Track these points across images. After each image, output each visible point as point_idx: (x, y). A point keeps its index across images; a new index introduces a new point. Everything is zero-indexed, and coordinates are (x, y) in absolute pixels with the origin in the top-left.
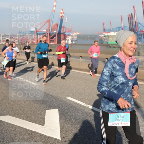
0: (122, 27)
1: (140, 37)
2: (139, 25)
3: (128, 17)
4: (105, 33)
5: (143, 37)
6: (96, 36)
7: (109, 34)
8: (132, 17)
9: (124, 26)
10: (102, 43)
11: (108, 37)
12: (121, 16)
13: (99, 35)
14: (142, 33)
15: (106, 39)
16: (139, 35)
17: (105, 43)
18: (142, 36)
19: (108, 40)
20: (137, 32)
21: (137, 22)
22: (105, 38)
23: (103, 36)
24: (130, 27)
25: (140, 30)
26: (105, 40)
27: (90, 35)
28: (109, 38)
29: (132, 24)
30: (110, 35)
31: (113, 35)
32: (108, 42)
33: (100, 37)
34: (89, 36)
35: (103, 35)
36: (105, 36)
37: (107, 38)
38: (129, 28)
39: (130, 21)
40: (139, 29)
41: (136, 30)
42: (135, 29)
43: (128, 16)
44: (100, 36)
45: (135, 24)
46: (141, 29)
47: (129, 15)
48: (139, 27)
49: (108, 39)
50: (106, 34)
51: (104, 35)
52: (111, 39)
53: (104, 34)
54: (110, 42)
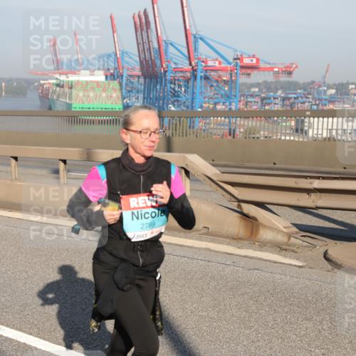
0: (116, 54)
1: (174, 89)
2: (171, 49)
3: (135, 23)
4: (60, 74)
5: (183, 89)
6: (29, 82)
7: (72, 78)
8: (148, 23)
9: (123, 53)
10: (50, 109)
11: (71, 88)
12: (111, 18)
13: (39, 81)
14: (181, 74)
15: (65, 95)
16: (171, 83)
17: (59, 107)
18: (180, 86)
19: (70, 99)
20: (165, 72)
21: (165, 39)
22: (58, 89)
23: (53, 84)
24: (142, 56)
25: (173, 66)
26: (58, 97)
27: (9, 81)
28: (74, 92)
29: (146, 46)
30: (78, 81)
31: (87, 83)
32: (69, 105)
33: (42, 85)
34: (3, 84)
35: (54, 81)
36: (58, 85)
37: (66, 90)
38: (138, 59)
39: (139, 37)
40: (169, 62)
41: (162, 66)
42: (158, 62)
43: (134, 17)
44: (42, 82)
45: (156, 45)
46: (175, 63)
47: (136, 16)
48: (170, 55)
49: (71, 94)
50: (63, 78)
51: (57, 79)
52: (81, 94)
53: (57, 76)
54: (76, 106)
